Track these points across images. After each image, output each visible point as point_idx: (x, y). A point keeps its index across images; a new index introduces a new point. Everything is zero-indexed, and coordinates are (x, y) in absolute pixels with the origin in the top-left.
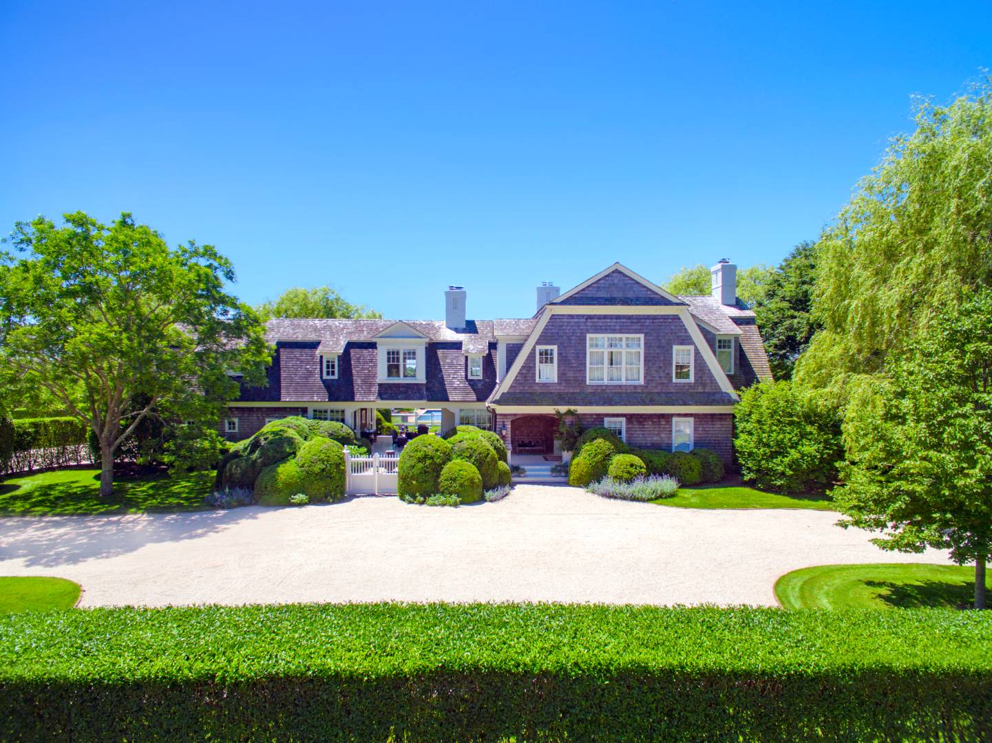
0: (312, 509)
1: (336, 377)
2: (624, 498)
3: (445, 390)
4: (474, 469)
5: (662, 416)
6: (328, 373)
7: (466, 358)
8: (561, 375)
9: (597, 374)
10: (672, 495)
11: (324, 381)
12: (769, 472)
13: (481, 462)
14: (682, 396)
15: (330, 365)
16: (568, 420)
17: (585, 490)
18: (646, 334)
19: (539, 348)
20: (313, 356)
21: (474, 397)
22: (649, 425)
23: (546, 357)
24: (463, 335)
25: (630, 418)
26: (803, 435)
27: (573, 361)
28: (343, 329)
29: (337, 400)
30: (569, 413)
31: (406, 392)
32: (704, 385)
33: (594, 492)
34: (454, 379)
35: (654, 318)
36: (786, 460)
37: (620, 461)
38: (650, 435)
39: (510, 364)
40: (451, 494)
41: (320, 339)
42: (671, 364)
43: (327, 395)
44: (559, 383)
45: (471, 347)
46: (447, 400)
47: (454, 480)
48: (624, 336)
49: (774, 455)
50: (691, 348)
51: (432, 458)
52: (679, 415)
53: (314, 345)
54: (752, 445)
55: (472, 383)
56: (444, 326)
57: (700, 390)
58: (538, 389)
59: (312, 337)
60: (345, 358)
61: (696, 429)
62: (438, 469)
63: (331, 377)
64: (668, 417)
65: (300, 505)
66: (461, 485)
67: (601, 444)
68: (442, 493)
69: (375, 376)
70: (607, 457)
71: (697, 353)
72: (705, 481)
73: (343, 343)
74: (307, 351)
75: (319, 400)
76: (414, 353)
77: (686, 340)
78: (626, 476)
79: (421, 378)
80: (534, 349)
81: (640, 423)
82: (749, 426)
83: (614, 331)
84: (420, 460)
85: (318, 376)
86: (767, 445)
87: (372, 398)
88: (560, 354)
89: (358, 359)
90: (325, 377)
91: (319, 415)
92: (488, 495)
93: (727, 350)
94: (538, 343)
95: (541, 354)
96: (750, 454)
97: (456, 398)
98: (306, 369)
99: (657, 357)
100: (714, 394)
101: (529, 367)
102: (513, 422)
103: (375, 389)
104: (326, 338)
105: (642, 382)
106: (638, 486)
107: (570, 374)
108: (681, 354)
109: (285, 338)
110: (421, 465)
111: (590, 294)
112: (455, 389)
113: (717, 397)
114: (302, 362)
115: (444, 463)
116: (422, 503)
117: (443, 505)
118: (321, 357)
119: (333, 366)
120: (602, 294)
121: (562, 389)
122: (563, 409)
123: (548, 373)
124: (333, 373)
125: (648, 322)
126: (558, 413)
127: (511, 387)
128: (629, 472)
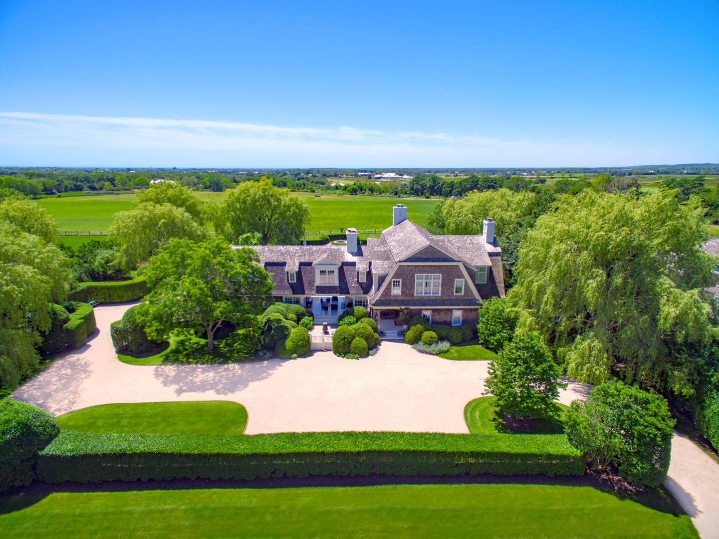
0: (299, 360)
1: (295, 281)
2: (427, 353)
3: (348, 289)
4: (365, 342)
5: (449, 309)
6: (291, 280)
7: (358, 273)
8: (403, 292)
9: (420, 290)
10: (447, 351)
11: (290, 284)
12: (488, 341)
13: (367, 338)
14: (457, 302)
15: (292, 276)
16: (406, 311)
17: (411, 346)
18: (443, 274)
19: (393, 280)
20: (283, 270)
21: (361, 291)
22: (442, 313)
23: (396, 284)
24: (356, 257)
25: (433, 310)
26: (504, 327)
27: (408, 285)
28: (295, 253)
29: (296, 294)
30: (406, 309)
31: (329, 290)
32: (468, 296)
33: (414, 348)
34: (352, 283)
35: (447, 266)
36: (495, 338)
37: (428, 334)
38: (442, 317)
39: (380, 285)
40: (355, 354)
41: (285, 261)
42: (453, 287)
43: (291, 291)
44: (402, 296)
45: (360, 266)
46: (349, 293)
47: (357, 348)
48: (432, 275)
49: (491, 335)
50: (464, 280)
51: (347, 338)
52: (456, 309)
53: (283, 264)
54: (484, 329)
55: (361, 284)
56: (346, 251)
57: (466, 298)
58: (392, 298)
59: (281, 260)
60: (299, 274)
61: (463, 315)
62: (350, 343)
63: (293, 282)
64: (451, 310)
65: (295, 358)
66: (360, 350)
67: (419, 327)
68: (352, 353)
69: (314, 281)
70: (421, 332)
71: (466, 281)
72: (463, 342)
73: (297, 264)
74: (280, 267)
75: (288, 294)
76: (333, 272)
77: (462, 276)
78: (429, 342)
79: (337, 283)
80: (391, 281)
81: (438, 312)
82: (484, 320)
83: (428, 273)
84: (342, 340)
85: (286, 281)
86: (489, 330)
87: (313, 293)
88: (402, 283)
89: (305, 272)
90: (290, 281)
91: (288, 301)
92: (371, 352)
93: (483, 272)
94: (392, 278)
95: (394, 282)
96: (483, 333)
97: (353, 292)
98: (280, 277)
99: (447, 283)
100: (472, 300)
101: (388, 289)
102: (380, 312)
103: (314, 288)
104: (288, 260)
105: (440, 294)
106: (433, 348)
107: (407, 291)
108: (458, 282)
109: (268, 261)
110: (342, 342)
111: (418, 256)
112: (353, 287)
113: (473, 302)
114: (278, 273)
115: (352, 340)
116: (343, 357)
117: (352, 358)
118: (288, 272)
119: (294, 277)
120: (423, 256)
121: (403, 298)
122: (403, 307)
123: (397, 291)
124: (294, 280)
125: (444, 269)
126: (401, 309)
127: (380, 297)
128: (430, 341)
